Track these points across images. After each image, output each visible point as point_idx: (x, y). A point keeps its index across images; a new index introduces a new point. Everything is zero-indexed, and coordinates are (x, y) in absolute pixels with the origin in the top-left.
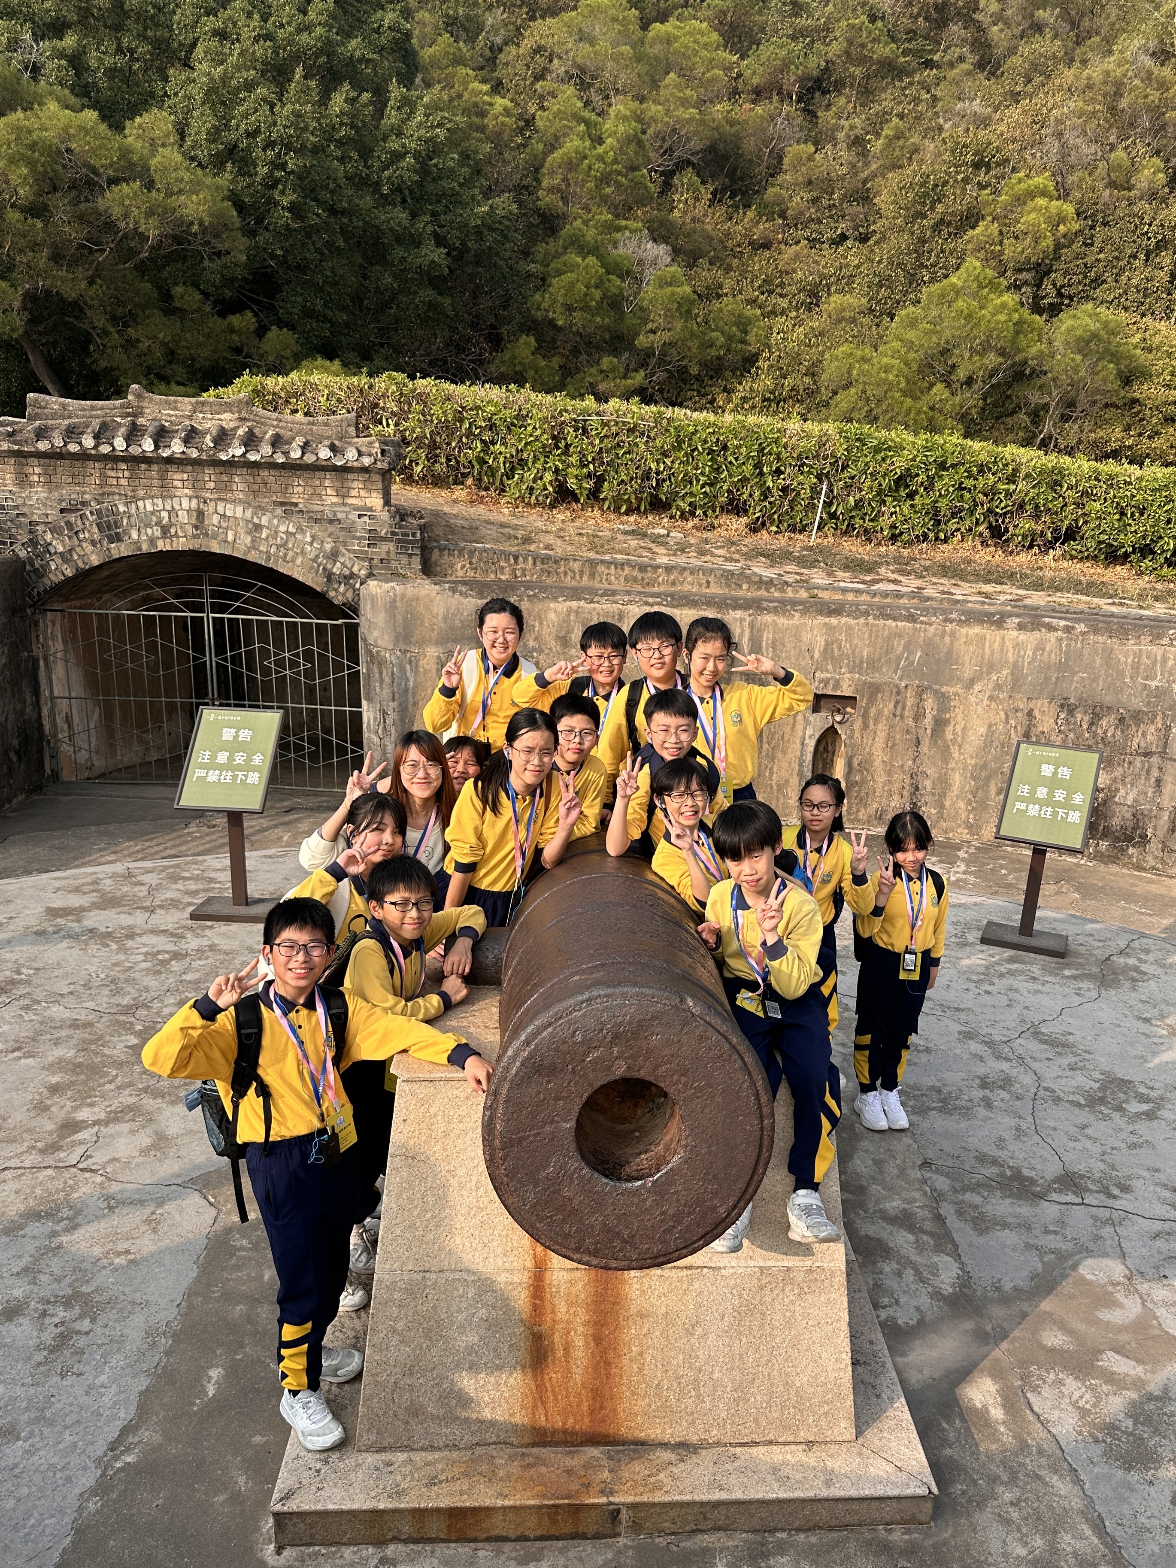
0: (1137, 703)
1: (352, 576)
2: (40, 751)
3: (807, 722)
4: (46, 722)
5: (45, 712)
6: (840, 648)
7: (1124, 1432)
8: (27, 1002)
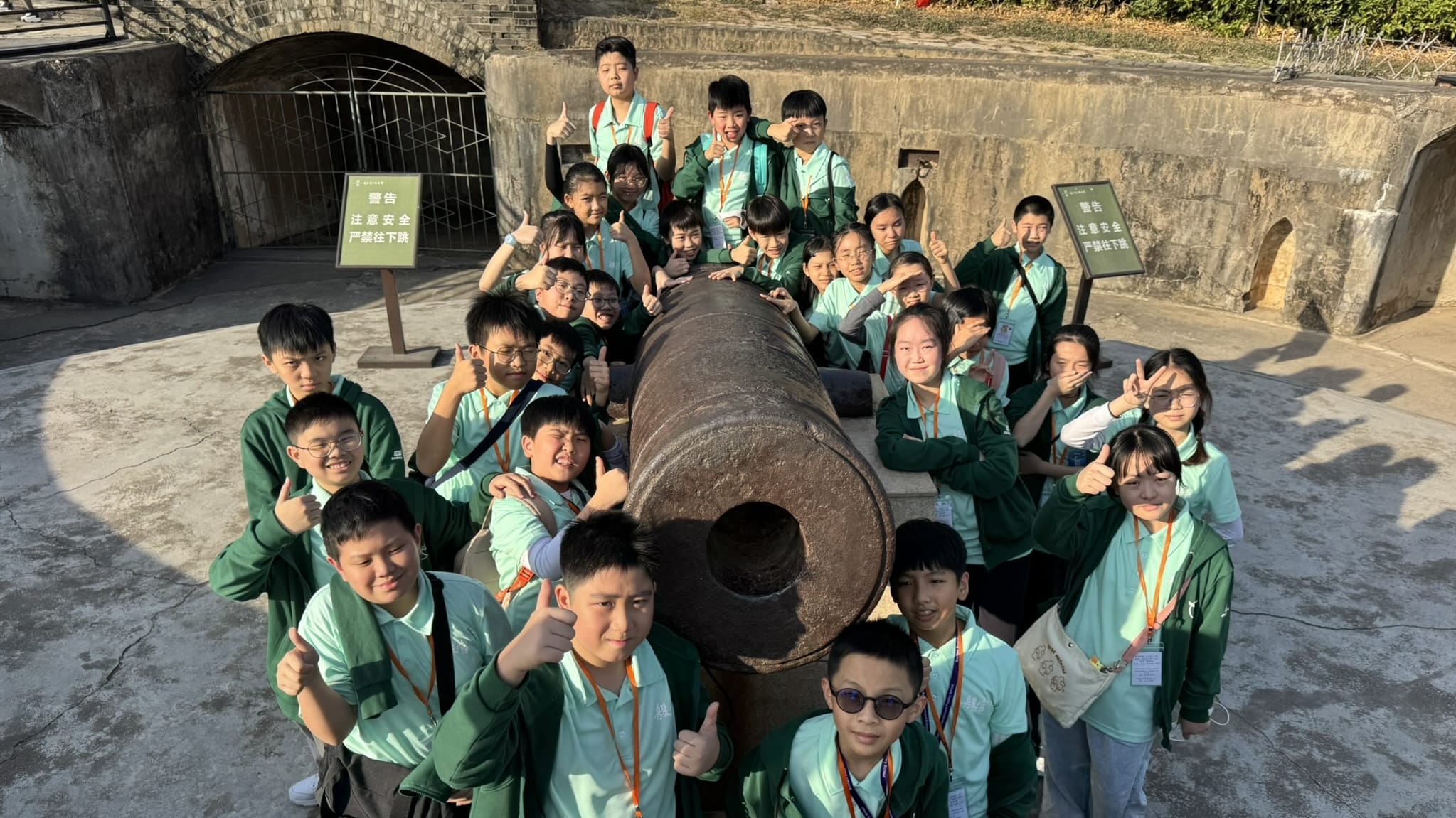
0: (1196, 150)
1: (477, 51)
2: (217, 221)
3: (893, 176)
4: (219, 195)
5: (218, 187)
6: (924, 105)
7: (1187, 792)
8: (218, 439)
